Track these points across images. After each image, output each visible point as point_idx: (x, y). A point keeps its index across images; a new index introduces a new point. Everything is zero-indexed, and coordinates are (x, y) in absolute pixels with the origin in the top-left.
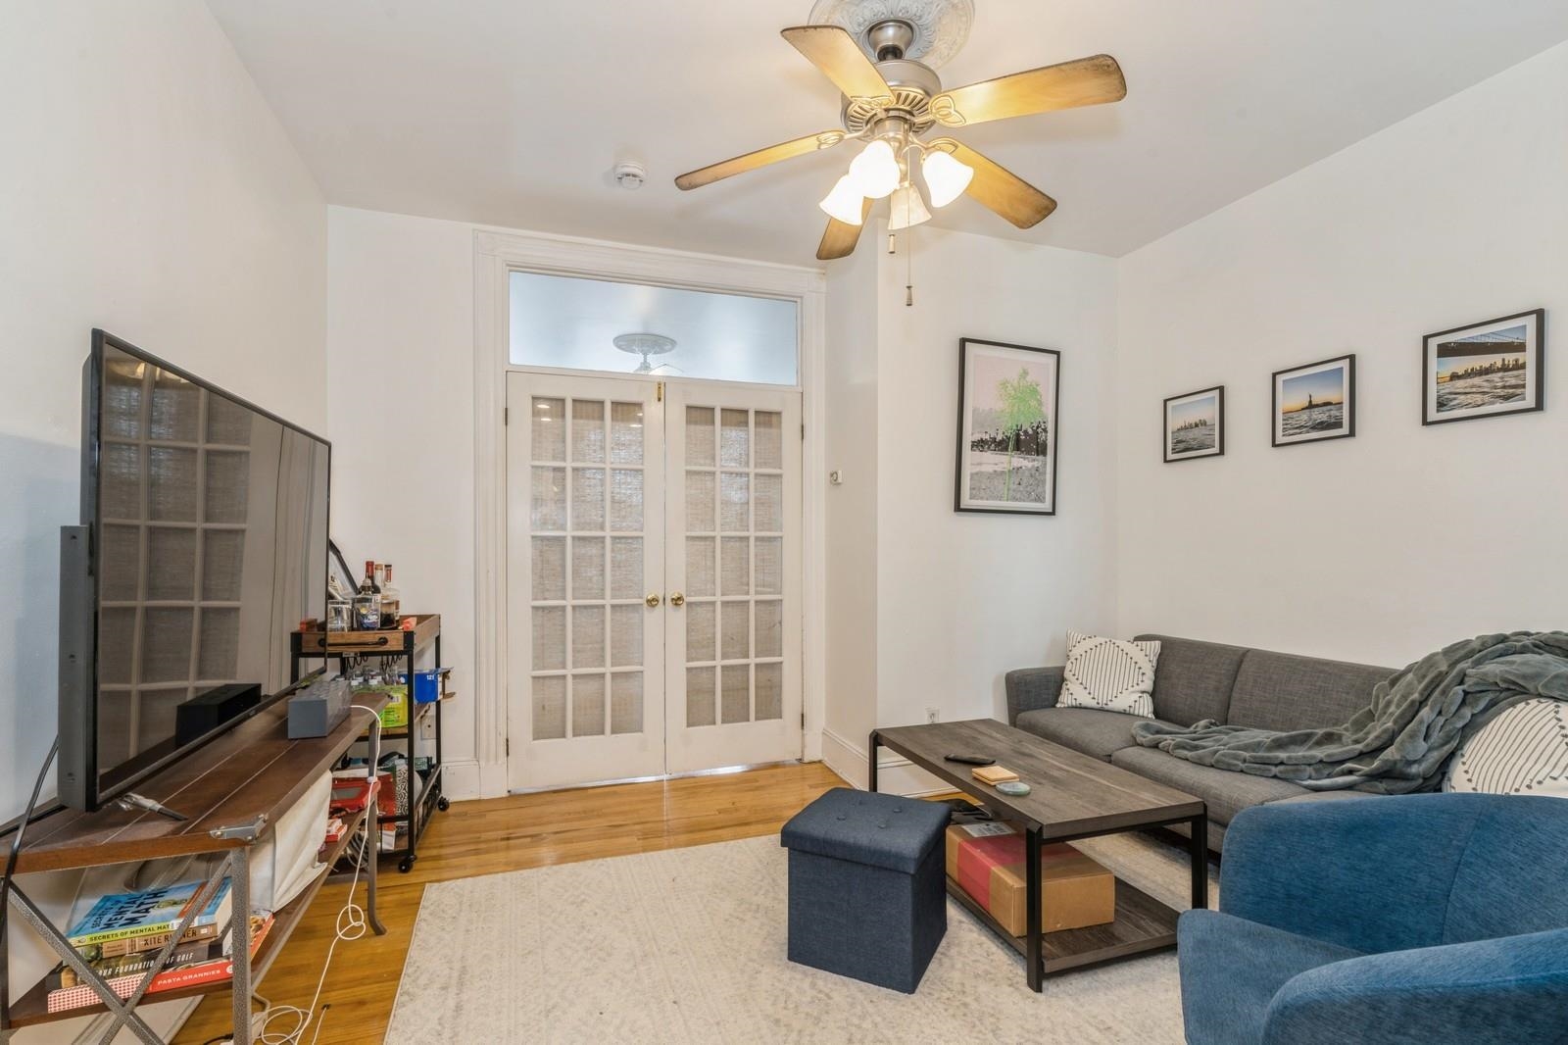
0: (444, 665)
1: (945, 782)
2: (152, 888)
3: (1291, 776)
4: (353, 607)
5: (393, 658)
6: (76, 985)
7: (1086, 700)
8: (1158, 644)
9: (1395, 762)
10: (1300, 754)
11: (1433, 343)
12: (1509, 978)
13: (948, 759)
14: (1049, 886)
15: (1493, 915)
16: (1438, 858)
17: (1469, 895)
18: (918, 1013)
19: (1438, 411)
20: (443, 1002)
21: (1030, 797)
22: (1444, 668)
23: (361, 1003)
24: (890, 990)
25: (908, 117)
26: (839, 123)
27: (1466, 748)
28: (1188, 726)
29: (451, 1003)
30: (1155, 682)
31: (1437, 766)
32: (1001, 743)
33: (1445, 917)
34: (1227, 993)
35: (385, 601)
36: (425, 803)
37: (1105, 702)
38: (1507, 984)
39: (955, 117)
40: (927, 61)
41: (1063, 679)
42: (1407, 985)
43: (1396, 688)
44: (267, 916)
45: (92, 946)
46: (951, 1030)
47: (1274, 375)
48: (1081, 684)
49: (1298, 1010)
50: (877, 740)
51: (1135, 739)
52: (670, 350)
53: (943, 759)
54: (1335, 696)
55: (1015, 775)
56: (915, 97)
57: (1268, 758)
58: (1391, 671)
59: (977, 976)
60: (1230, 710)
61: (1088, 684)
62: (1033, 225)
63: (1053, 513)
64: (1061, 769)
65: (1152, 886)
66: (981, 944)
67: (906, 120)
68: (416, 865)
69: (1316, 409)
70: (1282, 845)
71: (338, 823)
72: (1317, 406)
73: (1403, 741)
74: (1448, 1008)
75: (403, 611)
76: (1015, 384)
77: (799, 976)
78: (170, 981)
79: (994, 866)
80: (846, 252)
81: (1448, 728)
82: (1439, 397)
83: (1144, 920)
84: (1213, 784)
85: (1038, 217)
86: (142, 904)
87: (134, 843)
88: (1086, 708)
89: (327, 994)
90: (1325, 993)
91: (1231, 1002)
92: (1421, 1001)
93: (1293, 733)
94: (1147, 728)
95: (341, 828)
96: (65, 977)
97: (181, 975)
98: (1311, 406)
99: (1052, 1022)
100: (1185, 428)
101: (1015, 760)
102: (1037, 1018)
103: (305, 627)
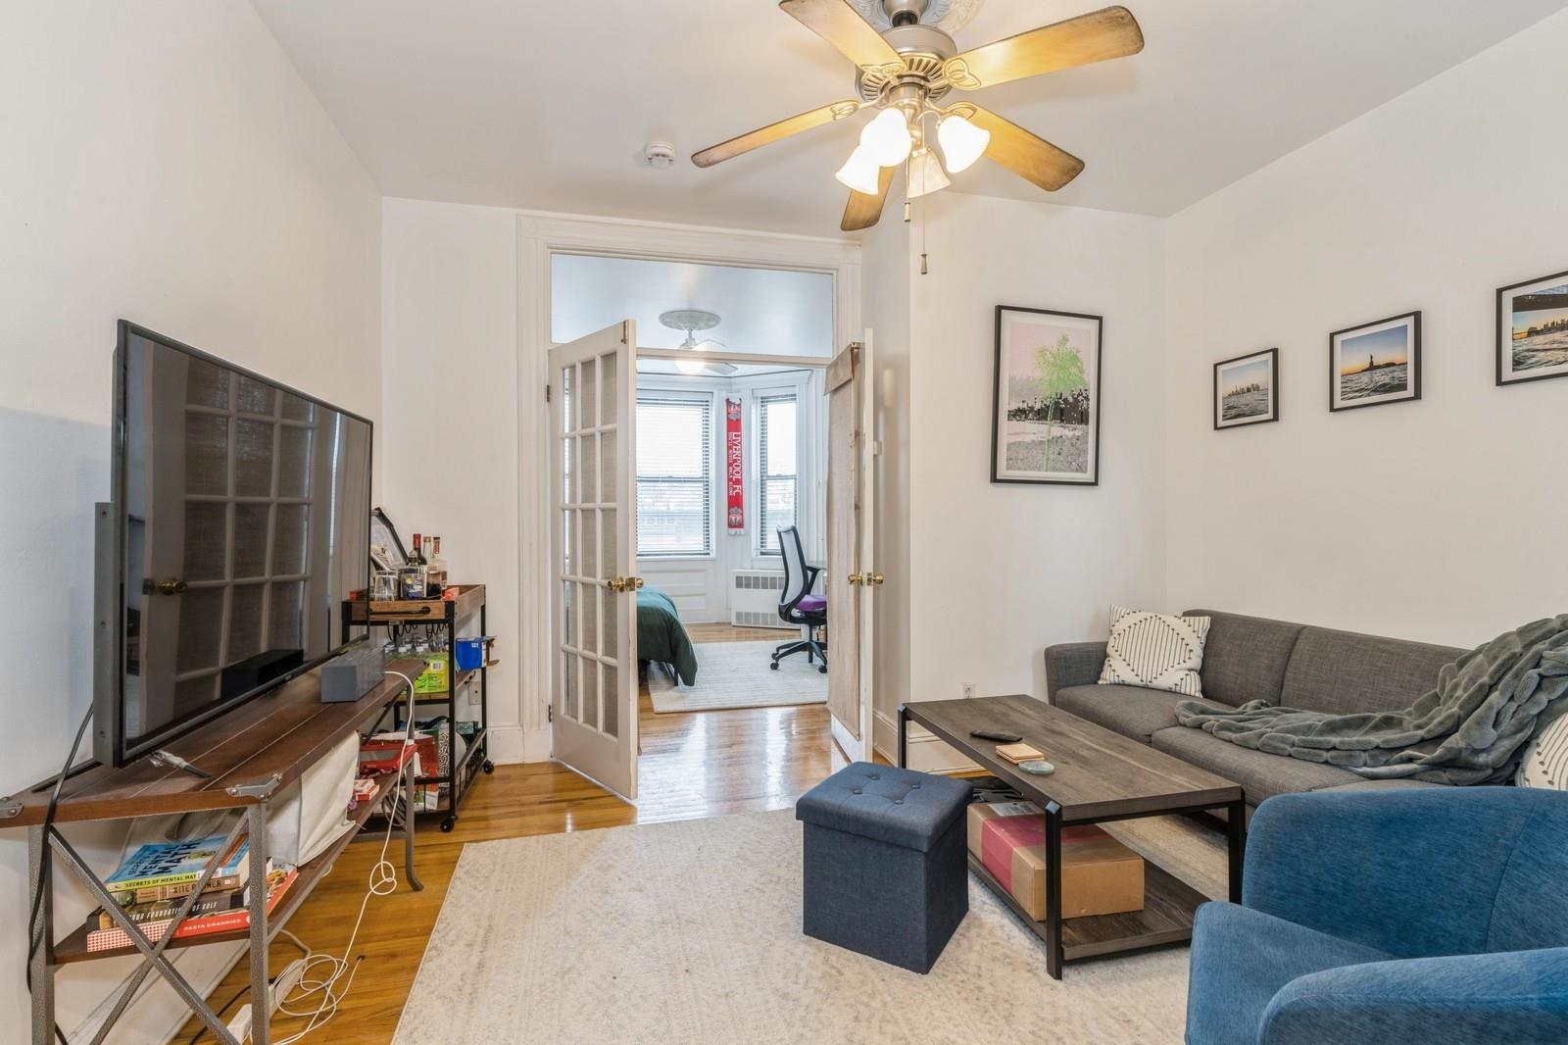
0: (489, 634)
1: (969, 759)
2: (188, 839)
3: (1343, 762)
4: (399, 577)
5: (439, 626)
6: (113, 927)
7: (1128, 677)
8: (1207, 619)
9: (1460, 751)
10: (1354, 739)
11: (1508, 298)
12: (1530, 996)
13: (974, 736)
14: (1069, 869)
15: (1544, 922)
16: (1483, 857)
17: (1517, 899)
18: (930, 995)
19: (1514, 370)
20: (467, 958)
21: (1054, 776)
22: (1518, 649)
23: (393, 956)
24: (903, 969)
25: (922, 83)
26: (854, 93)
27: (1542, 736)
28: (1237, 706)
29: (475, 960)
30: (1203, 660)
31: (1508, 756)
32: (1032, 721)
33: (1489, 922)
34: (1235, 993)
35: (432, 572)
36: (468, 766)
37: (1149, 679)
38: (1528, 1003)
39: (970, 81)
40: (944, 27)
41: (1106, 655)
42: (1414, 997)
43: (1464, 670)
44: (290, 869)
45: (128, 891)
46: (962, 1013)
47: (1332, 335)
48: (1124, 660)
49: (1293, 1017)
50: (905, 716)
51: (1178, 719)
52: (714, 326)
53: (969, 736)
54: (1397, 678)
55: (1040, 753)
56: (929, 62)
57: (1320, 742)
58: (1460, 652)
59: (995, 959)
60: (1284, 691)
61: (1132, 661)
62: (1060, 187)
63: (1096, 484)
64: (1090, 748)
65: (1193, 873)
66: (1002, 927)
67: (921, 87)
68: (457, 825)
69: (1378, 371)
70: (1310, 836)
71: (371, 782)
72: (1379, 367)
73: (1469, 729)
74: (1461, 1026)
75: (450, 581)
76: (1054, 351)
77: (812, 950)
78: (195, 927)
79: (1015, 846)
80: (871, 222)
81: (1521, 714)
82: (1515, 355)
83: (1176, 908)
84: (1257, 768)
85: (1065, 178)
86: (176, 854)
87: (158, 798)
88: (1129, 685)
89: (360, 946)
90: (1322, 1001)
91: (1238, 1003)
92: (1430, 1015)
93: (1348, 716)
94: (1190, 707)
95: (373, 788)
96: (103, 920)
97: (205, 922)
98: (1372, 367)
99: (1069, 1012)
100: (1236, 394)
101: (1044, 738)
102: (1054, 1006)
103: (355, 596)
